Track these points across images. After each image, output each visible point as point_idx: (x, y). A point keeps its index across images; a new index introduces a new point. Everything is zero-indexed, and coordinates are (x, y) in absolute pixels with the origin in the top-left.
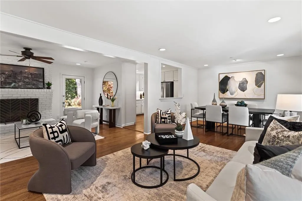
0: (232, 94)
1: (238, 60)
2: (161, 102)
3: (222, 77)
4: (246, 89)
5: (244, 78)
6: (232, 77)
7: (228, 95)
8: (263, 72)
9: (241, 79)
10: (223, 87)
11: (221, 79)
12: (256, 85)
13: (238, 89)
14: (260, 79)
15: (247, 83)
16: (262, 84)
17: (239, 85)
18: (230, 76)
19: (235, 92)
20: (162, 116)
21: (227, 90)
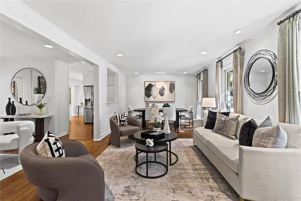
0: (154, 98)
1: (162, 72)
2: (107, 106)
3: (147, 84)
4: (164, 94)
5: (163, 86)
6: (154, 85)
7: (151, 99)
8: (174, 83)
9: (161, 87)
10: (148, 92)
11: (146, 86)
12: (170, 92)
13: (159, 94)
14: (172, 88)
15: (164, 90)
16: (173, 91)
17: (159, 91)
18: (153, 84)
19: (156, 97)
20: (121, 119)
21: (151, 95)
